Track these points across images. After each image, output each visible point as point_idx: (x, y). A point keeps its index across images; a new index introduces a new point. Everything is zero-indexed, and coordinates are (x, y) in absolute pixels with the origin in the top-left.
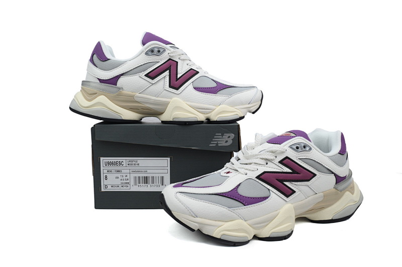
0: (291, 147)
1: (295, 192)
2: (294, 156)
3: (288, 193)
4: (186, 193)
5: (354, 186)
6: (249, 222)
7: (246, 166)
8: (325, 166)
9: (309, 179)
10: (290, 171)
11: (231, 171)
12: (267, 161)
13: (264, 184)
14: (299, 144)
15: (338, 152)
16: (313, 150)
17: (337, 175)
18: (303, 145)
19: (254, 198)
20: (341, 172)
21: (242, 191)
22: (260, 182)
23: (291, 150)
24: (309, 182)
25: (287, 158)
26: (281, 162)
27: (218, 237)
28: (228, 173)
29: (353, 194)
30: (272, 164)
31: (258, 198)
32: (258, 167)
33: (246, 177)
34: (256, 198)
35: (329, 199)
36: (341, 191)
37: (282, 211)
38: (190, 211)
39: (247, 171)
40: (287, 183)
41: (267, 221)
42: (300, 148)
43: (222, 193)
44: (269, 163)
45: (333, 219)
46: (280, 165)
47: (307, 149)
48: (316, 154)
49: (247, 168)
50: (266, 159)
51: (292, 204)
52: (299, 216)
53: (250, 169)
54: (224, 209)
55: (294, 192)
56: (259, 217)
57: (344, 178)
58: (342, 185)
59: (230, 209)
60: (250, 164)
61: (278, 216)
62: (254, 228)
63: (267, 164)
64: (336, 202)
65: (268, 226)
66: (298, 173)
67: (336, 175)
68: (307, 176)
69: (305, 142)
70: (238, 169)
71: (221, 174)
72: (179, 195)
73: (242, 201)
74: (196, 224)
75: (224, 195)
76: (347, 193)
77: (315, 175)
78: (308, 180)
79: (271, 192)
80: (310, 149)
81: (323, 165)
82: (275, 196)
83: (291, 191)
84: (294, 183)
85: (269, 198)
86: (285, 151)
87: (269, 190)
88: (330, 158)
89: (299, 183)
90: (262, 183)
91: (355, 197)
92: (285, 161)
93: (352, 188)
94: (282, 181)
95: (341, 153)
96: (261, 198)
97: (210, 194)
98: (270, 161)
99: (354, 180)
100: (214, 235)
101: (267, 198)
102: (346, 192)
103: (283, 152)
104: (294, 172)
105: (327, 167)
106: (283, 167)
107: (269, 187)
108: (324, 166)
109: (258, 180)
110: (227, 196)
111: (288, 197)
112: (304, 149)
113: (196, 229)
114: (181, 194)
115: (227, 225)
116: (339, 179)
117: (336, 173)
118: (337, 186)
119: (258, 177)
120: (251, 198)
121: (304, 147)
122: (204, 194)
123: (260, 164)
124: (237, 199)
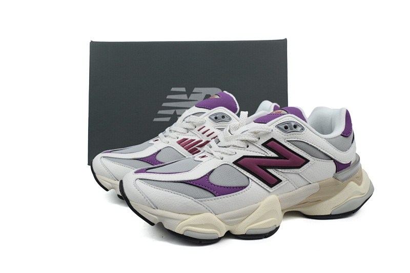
0: (278, 127)
1: (281, 181)
2: (281, 137)
3: (272, 182)
4: (148, 180)
5: (362, 175)
6: (220, 216)
7: (224, 150)
8: (322, 150)
9: (300, 165)
10: (275, 155)
11: (207, 154)
12: (248, 143)
13: (242, 171)
14: (289, 123)
15: (341, 133)
16: (306, 131)
17: (337, 162)
18: (293, 124)
19: (227, 187)
20: (343, 158)
21: (213, 179)
22: (238, 168)
23: (278, 130)
24: (300, 169)
25: (272, 139)
26: (264, 145)
27: (181, 233)
28: (203, 157)
29: (359, 184)
30: (254, 146)
31: (233, 187)
32: (236, 150)
33: (222, 162)
34: (230, 187)
35: (327, 190)
36: (343, 181)
37: (263, 203)
38: (148, 201)
39: (223, 156)
40: (271, 171)
41: (244, 216)
42: (289, 128)
43: (190, 181)
44: (251, 146)
45: (332, 214)
46: (263, 148)
47: (299, 129)
48: (310, 136)
49: (224, 151)
50: (247, 141)
51: (277, 195)
52: (290, 210)
53: (227, 152)
54: (190, 200)
55: (279, 181)
56: (233, 210)
57: (348, 165)
58: (344, 174)
59: (196, 200)
60: (229, 146)
61: (258, 209)
62: (226, 223)
63: (248, 147)
64: (336, 194)
65: (245, 220)
66: (285, 158)
67: (335, 161)
68: (298, 162)
69: (296, 121)
70: (214, 153)
71: (195, 159)
72: (138, 181)
73: (212, 191)
74: (156, 217)
75: (192, 183)
76: (352, 183)
77: (307, 161)
78: (299, 167)
79: (250, 180)
80: (303, 129)
81: (319, 148)
82: (255, 186)
83: (276, 180)
84: (280, 170)
85: (247, 188)
86: (270, 131)
87: (248, 178)
88: (329, 141)
89: (286, 171)
90: (240, 169)
91: (363, 189)
92: (271, 144)
93: (359, 177)
94: (264, 168)
95: (345, 135)
96: (236, 187)
97: (174, 182)
98: (252, 143)
99: (363, 168)
100: (176, 231)
101: (245, 187)
102: (349, 182)
103: (268, 133)
104: (281, 156)
105: (324, 151)
106: (267, 151)
107: (248, 174)
108: (320, 151)
109: (235, 166)
110: (194, 184)
111: (271, 187)
112: (295, 130)
113: (156, 223)
114: (141, 181)
115: (192, 219)
116: (340, 167)
117: (336, 159)
118: (337, 174)
119: (236, 163)
120: (224, 187)
121: (295, 127)
122: (168, 182)
123: (239, 147)
124: (206, 188)
